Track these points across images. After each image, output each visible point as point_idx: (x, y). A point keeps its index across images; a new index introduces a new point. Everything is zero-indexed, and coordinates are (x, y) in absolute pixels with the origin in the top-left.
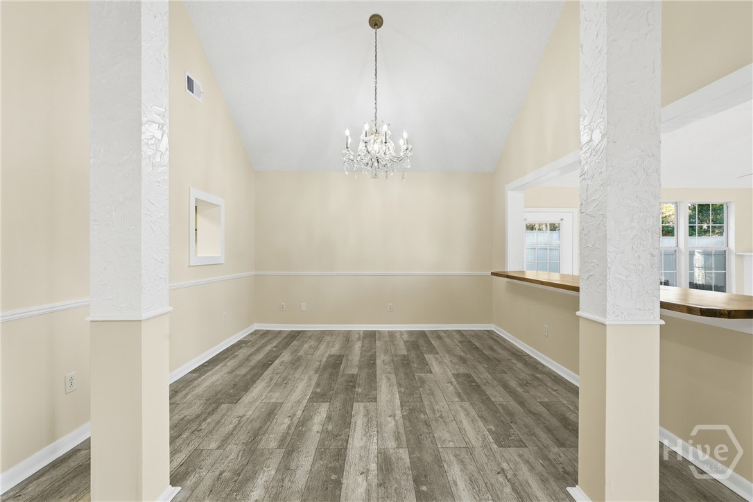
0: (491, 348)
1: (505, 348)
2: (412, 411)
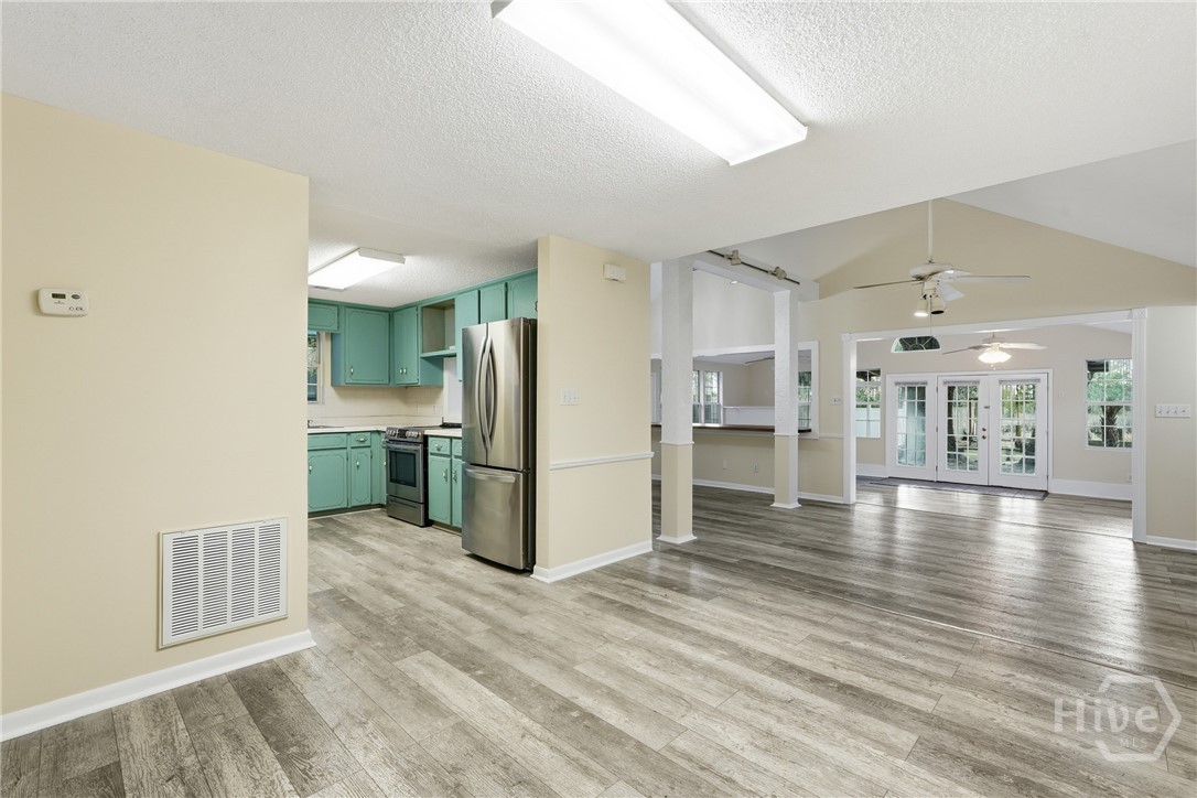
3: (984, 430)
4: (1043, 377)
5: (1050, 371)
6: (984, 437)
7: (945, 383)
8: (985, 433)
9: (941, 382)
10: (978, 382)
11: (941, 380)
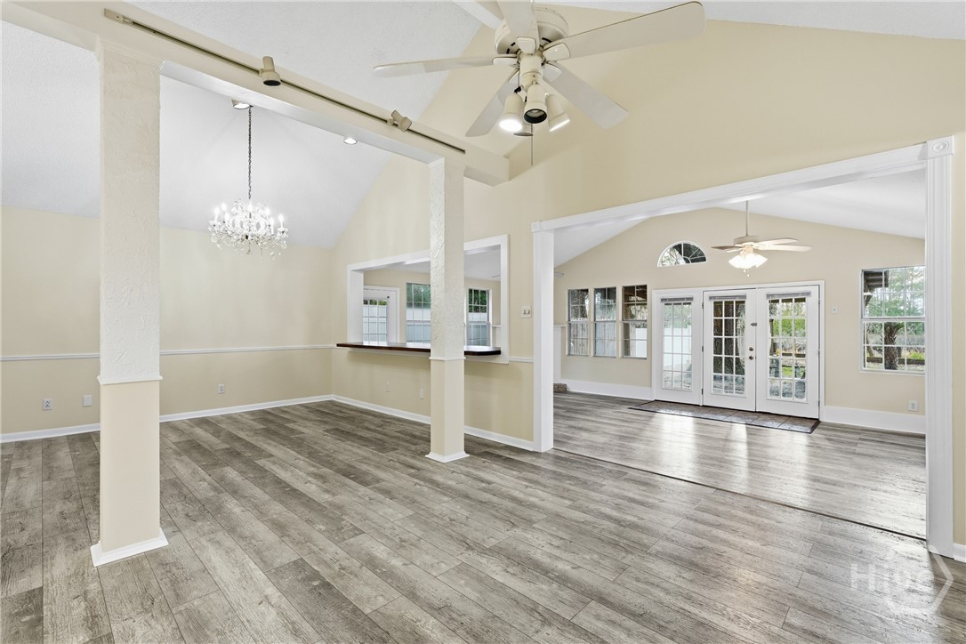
0: (341, 412)
1: (352, 410)
2: (310, 453)
3: (751, 350)
4: (814, 290)
5: (822, 283)
6: (751, 358)
7: (711, 298)
8: (752, 354)
9: (706, 298)
10: (745, 297)
11: (707, 295)
